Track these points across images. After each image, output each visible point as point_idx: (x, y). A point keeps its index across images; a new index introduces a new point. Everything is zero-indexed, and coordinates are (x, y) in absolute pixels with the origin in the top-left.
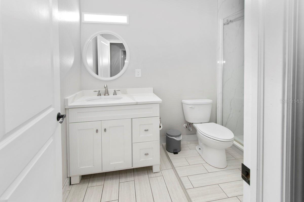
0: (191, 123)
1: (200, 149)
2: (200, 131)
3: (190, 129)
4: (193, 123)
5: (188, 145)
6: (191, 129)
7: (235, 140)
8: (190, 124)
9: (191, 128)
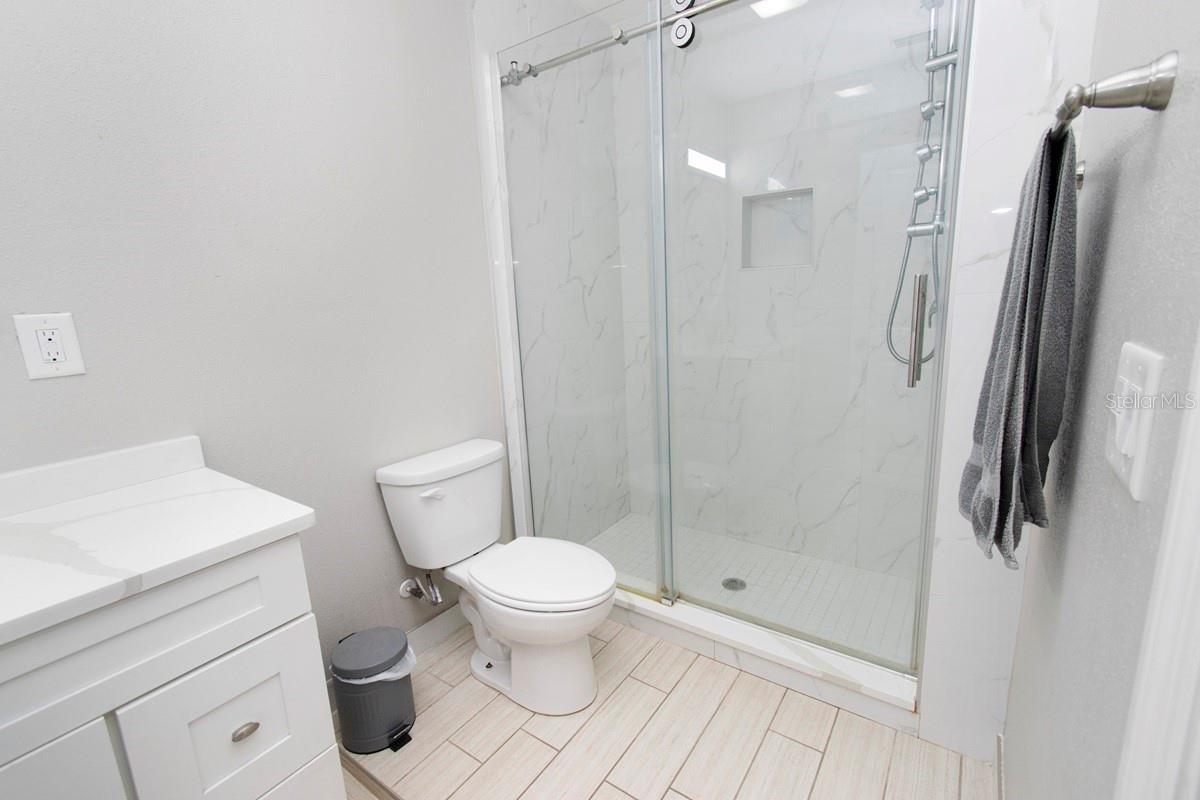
0: (431, 570)
1: (489, 666)
2: (493, 595)
3: (436, 598)
4: (444, 568)
5: (435, 673)
6: (438, 595)
7: (619, 586)
8: (428, 576)
9: (437, 591)
